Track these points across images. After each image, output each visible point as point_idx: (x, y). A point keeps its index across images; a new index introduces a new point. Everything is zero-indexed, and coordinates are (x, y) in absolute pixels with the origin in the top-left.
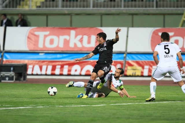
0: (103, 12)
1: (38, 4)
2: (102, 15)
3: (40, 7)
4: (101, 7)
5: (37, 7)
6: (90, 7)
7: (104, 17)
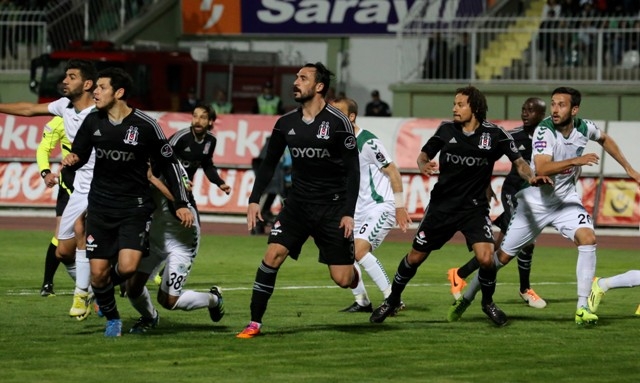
0: (624, 89)
1: (498, 72)
2: (620, 95)
3: (499, 77)
4: (626, 78)
5: (493, 77)
6: (596, 78)
7: (625, 100)
